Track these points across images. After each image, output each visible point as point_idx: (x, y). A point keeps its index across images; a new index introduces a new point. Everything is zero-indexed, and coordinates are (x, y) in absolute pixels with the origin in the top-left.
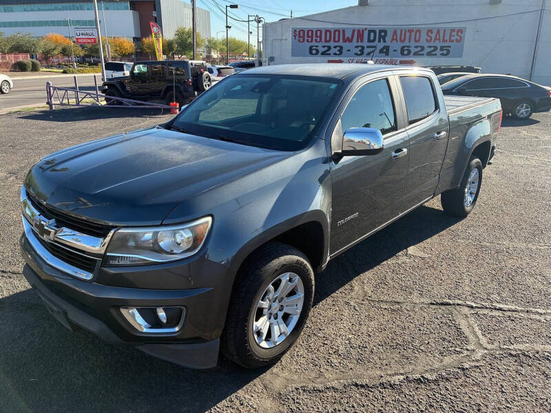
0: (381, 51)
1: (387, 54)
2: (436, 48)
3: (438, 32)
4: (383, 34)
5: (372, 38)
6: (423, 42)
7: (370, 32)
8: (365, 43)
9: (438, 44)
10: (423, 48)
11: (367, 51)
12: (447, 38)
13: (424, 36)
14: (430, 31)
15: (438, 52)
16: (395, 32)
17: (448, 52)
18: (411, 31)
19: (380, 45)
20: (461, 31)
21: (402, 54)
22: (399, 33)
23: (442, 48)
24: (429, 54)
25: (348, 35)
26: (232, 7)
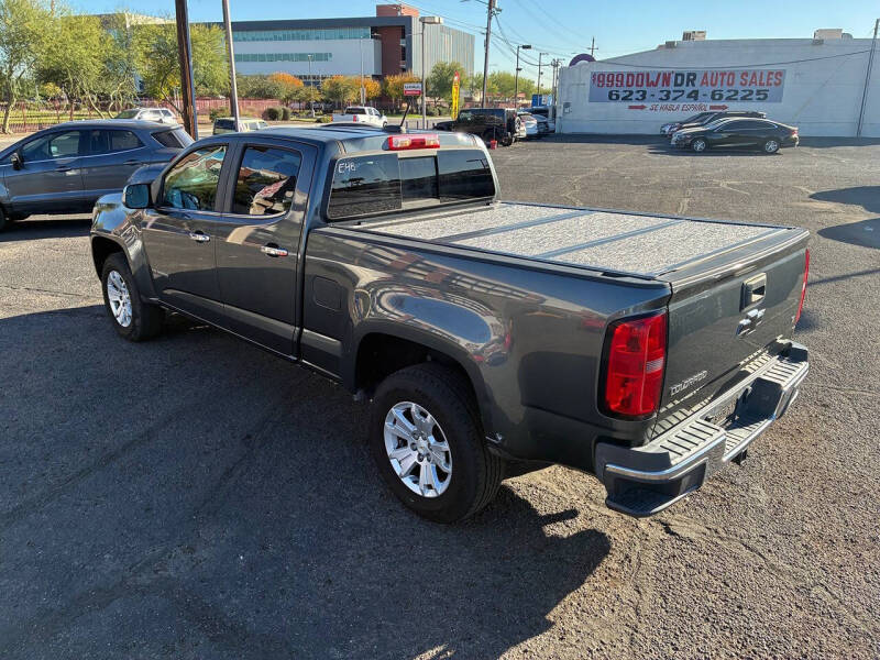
0: (689, 96)
1: (696, 99)
2: (751, 92)
3: (754, 75)
4: (691, 78)
5: (679, 82)
6: (737, 86)
7: (677, 75)
8: (672, 87)
9: (754, 88)
10: (736, 92)
11: (672, 95)
12: (764, 81)
13: (738, 79)
14: (746, 74)
15: (754, 96)
16: (706, 75)
17: (766, 96)
18: (723, 74)
19: (689, 90)
20: (780, 73)
21: (713, 98)
22: (709, 76)
23: (759, 92)
24: (744, 98)
25: (653, 78)
26: (524, 47)
